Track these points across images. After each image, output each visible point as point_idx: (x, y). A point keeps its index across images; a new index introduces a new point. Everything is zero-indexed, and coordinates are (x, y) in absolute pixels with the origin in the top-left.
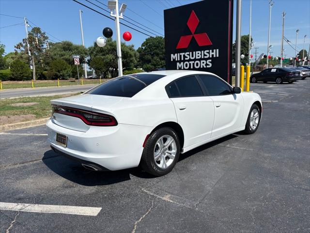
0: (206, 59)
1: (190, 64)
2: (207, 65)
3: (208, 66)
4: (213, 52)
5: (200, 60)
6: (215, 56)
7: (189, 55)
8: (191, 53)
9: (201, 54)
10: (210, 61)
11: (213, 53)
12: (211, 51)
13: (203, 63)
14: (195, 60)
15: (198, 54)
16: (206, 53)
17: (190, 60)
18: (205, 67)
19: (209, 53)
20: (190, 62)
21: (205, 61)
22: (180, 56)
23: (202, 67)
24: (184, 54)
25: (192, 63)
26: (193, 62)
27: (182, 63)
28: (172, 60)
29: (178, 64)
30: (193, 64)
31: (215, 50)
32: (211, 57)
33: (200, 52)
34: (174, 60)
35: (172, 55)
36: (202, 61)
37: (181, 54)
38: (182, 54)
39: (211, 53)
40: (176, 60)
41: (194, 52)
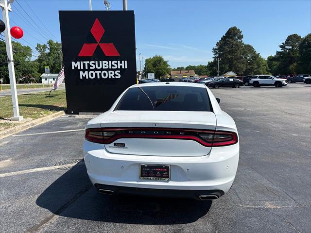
0: (115, 70)
1: (96, 74)
2: (115, 75)
3: (116, 77)
4: (121, 63)
5: (108, 70)
6: (123, 67)
7: (95, 64)
8: (97, 62)
9: (108, 64)
10: (119, 72)
11: (121, 65)
12: (119, 62)
13: (111, 73)
14: (102, 70)
15: (105, 64)
16: (113, 64)
17: (95, 70)
18: (113, 77)
19: (117, 64)
20: (96, 72)
21: (113, 72)
22: (84, 65)
23: (110, 77)
24: (88, 62)
25: (98, 72)
26: (100, 72)
27: (86, 72)
28: (73, 68)
29: (81, 73)
30: (100, 74)
31: (123, 62)
32: (119, 67)
33: (107, 62)
34: (76, 68)
35: (73, 63)
36: (110, 72)
37: (84, 62)
38: (86, 63)
39: (119, 65)
40: (79, 68)
41: (101, 62)
